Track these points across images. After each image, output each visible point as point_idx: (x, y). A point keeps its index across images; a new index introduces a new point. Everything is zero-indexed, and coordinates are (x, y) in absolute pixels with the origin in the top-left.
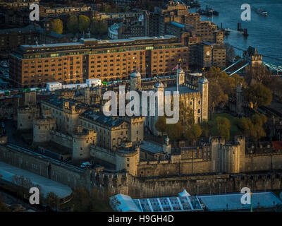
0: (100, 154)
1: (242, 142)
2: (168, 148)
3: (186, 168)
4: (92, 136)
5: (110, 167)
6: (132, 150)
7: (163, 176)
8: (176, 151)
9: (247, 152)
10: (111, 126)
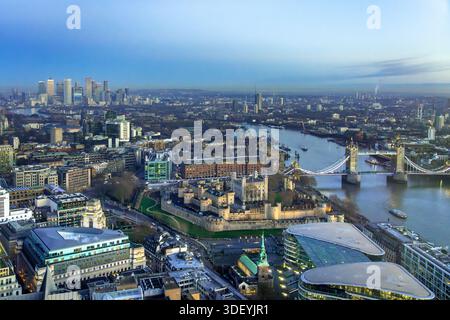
0: (214, 210)
1: (280, 205)
2: (244, 207)
3: (253, 217)
4: (209, 201)
5: (216, 215)
6: (226, 208)
7: (241, 220)
8: (247, 209)
9: (282, 210)
10: (218, 196)
